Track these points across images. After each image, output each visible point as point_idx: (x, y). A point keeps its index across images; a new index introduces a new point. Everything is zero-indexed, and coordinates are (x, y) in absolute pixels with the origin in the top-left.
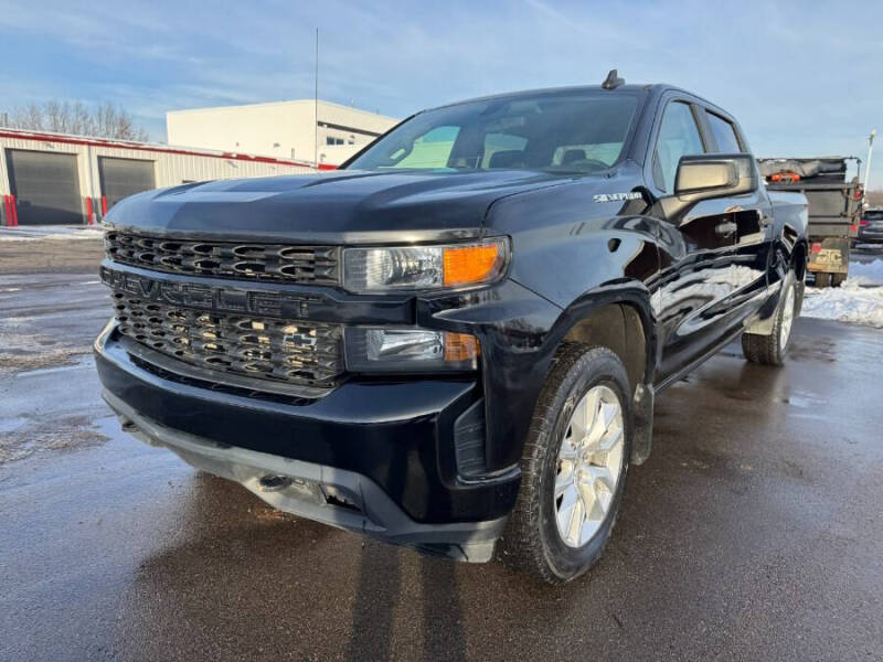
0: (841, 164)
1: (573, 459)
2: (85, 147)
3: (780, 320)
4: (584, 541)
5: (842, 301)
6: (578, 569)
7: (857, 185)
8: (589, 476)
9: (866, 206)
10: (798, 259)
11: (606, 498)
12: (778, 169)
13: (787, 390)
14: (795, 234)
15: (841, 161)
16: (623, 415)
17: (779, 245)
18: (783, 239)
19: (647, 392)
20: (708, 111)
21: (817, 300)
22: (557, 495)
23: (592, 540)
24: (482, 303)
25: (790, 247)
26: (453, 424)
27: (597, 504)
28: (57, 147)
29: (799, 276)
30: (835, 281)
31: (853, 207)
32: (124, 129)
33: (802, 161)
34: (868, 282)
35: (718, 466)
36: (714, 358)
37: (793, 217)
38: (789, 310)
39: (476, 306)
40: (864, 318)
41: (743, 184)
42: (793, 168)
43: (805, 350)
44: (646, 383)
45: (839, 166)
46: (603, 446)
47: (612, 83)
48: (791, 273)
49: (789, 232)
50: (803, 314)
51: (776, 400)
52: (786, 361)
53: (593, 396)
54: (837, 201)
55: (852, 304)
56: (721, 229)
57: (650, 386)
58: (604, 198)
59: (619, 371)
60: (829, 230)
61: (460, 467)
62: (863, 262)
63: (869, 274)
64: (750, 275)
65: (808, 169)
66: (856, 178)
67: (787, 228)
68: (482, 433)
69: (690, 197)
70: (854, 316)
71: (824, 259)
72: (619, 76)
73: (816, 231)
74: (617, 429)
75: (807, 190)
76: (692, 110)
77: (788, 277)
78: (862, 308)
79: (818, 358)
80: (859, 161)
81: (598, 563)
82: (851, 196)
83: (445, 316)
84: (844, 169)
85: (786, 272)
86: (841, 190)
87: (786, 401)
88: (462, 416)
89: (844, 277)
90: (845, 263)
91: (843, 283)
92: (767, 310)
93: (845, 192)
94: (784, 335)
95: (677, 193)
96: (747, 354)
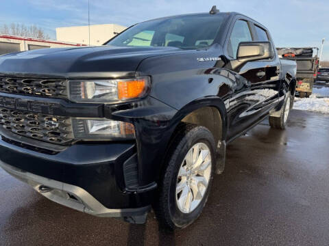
0: (311, 50)
1: (186, 176)
2: (23, 41)
3: (284, 111)
4: (192, 210)
5: (309, 103)
6: (188, 222)
7: (317, 58)
8: (195, 181)
9: (320, 67)
10: (292, 87)
11: (203, 190)
12: (287, 52)
13: (286, 139)
14: (291, 77)
15: (311, 49)
16: (211, 154)
17: (284, 81)
18: (286, 79)
19: (223, 144)
20: (255, 25)
21: (300, 103)
22: (177, 192)
23: (196, 209)
24: (139, 107)
25: (288, 82)
26: (122, 165)
27: (199, 193)
28: (12, 41)
29: (292, 93)
30: (307, 95)
31: (315, 66)
32: (40, 34)
33: (296, 49)
34: (320, 96)
35: (255, 172)
36: (258, 125)
37: (291, 70)
38: (288, 107)
39: (137, 108)
40: (318, 110)
41: (266, 54)
42: (293, 51)
43: (294, 123)
44: (222, 140)
45: (310, 51)
46: (202, 168)
47: (214, 11)
48: (289, 92)
49: (288, 76)
50: (294, 108)
51: (282, 144)
52: (286, 127)
53: (196, 147)
54: (309, 64)
55: (313, 105)
56: (259, 74)
57: (224, 141)
58: (202, 59)
59: (210, 136)
60: (305, 75)
61: (126, 184)
62: (318, 88)
63: (320, 93)
64: (273, 93)
65: (298, 52)
66: (316, 56)
67: (287, 74)
68: (137, 168)
69: (243, 60)
70: (313, 109)
71: (303, 87)
72: (217, 8)
73: (300, 76)
74: (208, 160)
75: (297, 60)
76: (248, 24)
77: (288, 94)
78: (317, 106)
79: (299, 126)
80: (318, 49)
81: (198, 219)
82: (314, 63)
83: (118, 114)
84: (312, 52)
85: (287, 91)
86: (310, 60)
87: (285, 144)
88: (127, 160)
89: (310, 93)
90: (311, 88)
91: (310, 96)
92: (279, 107)
93: (312, 61)
94: (286, 117)
95: (238, 58)
96: (271, 125)
